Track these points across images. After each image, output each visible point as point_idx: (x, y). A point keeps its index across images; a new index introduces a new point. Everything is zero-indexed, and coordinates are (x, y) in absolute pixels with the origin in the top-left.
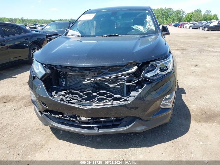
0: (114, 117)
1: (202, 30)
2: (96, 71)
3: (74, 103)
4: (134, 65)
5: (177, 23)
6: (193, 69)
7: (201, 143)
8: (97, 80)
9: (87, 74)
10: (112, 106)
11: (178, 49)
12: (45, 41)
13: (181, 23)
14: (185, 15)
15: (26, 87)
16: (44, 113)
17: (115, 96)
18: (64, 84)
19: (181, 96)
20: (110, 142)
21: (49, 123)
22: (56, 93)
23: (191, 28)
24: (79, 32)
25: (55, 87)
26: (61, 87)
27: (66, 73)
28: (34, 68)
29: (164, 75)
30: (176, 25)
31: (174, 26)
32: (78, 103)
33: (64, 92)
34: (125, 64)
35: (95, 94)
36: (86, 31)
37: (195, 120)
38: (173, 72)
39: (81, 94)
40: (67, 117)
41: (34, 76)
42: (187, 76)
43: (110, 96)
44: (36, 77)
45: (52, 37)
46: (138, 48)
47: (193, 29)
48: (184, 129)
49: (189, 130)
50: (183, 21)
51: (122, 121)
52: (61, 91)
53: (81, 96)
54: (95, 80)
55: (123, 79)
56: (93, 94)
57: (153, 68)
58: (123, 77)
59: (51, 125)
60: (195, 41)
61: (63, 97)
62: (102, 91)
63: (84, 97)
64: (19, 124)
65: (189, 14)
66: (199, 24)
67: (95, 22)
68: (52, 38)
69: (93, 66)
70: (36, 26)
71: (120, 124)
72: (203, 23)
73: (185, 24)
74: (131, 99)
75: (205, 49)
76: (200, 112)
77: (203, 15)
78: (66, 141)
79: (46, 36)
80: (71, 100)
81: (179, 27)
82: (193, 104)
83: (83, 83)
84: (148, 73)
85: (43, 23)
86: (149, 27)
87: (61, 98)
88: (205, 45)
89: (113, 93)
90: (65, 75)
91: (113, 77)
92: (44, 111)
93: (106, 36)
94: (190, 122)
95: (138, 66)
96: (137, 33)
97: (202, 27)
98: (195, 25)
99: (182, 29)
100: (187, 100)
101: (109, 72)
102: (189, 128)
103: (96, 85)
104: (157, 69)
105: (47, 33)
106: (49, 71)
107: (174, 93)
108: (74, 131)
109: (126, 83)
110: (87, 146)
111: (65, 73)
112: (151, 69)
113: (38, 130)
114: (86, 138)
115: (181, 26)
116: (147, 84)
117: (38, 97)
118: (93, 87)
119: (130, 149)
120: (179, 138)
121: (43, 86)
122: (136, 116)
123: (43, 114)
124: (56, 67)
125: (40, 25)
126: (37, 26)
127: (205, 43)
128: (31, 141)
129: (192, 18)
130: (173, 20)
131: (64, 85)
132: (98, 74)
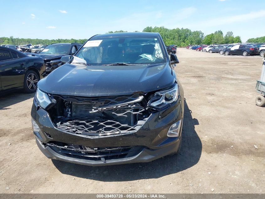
0: (122, 147)
1: (223, 54)
2: (102, 101)
3: (80, 134)
4: (141, 95)
5: (196, 45)
6: (209, 98)
7: (209, 173)
8: (104, 110)
9: (94, 104)
10: (118, 135)
11: (194, 76)
12: (42, 67)
13: (200, 46)
14: (204, 37)
15: (21, 119)
16: (49, 145)
17: (123, 125)
18: (69, 114)
19: (194, 127)
20: (118, 174)
21: (53, 155)
22: (61, 124)
23: (211, 52)
24: (85, 59)
25: (60, 118)
26: (65, 117)
27: (72, 102)
28: (37, 97)
29: (169, 104)
30: (194, 48)
31: (192, 49)
32: (84, 133)
33: (70, 123)
34: (131, 94)
35: (102, 124)
36: (92, 58)
37: (206, 151)
38: (178, 101)
39: (87, 124)
40: (73, 148)
41: (38, 107)
42: (201, 106)
43: (117, 126)
44: (40, 107)
45: (51, 61)
46: (145, 78)
47: (212, 53)
48: (194, 160)
49: (199, 161)
50: (203, 44)
51: (130, 151)
52: (66, 121)
53: (87, 126)
54: (102, 109)
55: (130, 108)
56: (99, 124)
57: (158, 98)
58: (130, 106)
59: (56, 157)
60: (214, 67)
61: (69, 127)
62: (109, 121)
63: (91, 127)
64: (17, 159)
65: (209, 35)
66: (219, 48)
67: (101, 48)
68: (51, 63)
69: (100, 96)
70: (29, 47)
71: (127, 154)
72: (223, 47)
73: (204, 47)
74: (137, 128)
75: (223, 76)
76: (212, 143)
77: (225, 37)
78: (71, 175)
79: (44, 60)
80: (76, 131)
81: (198, 50)
82: (206, 135)
83: (90, 112)
84: (154, 103)
85: (37, 44)
86: (158, 55)
87: (66, 128)
88: (224, 72)
89: (120, 123)
90: (70, 106)
91: (120, 106)
92: (48, 143)
93: (114, 65)
94: (201, 154)
95: (144, 95)
96: (145, 62)
97: (223, 51)
98: (214, 48)
99: (201, 52)
100: (200, 131)
101: (116, 102)
102: (199, 159)
103: (103, 115)
104: (163, 98)
105: (45, 57)
106: (54, 101)
107: (180, 121)
108: (80, 163)
109: (133, 112)
110: (94, 180)
111: (70, 102)
112: (156, 99)
113: (39, 165)
114: (92, 172)
115: (200, 49)
116: (153, 113)
117: (42, 128)
118: (100, 117)
119: (138, 180)
120: (188, 169)
121: (48, 116)
122: (143, 145)
123: (47, 146)
124: (62, 97)
125: (35, 46)
126: (31, 47)
127: (224, 70)
128: (33, 176)
129: (213, 41)
130: (192, 42)
131: (69, 116)
132: (105, 103)
